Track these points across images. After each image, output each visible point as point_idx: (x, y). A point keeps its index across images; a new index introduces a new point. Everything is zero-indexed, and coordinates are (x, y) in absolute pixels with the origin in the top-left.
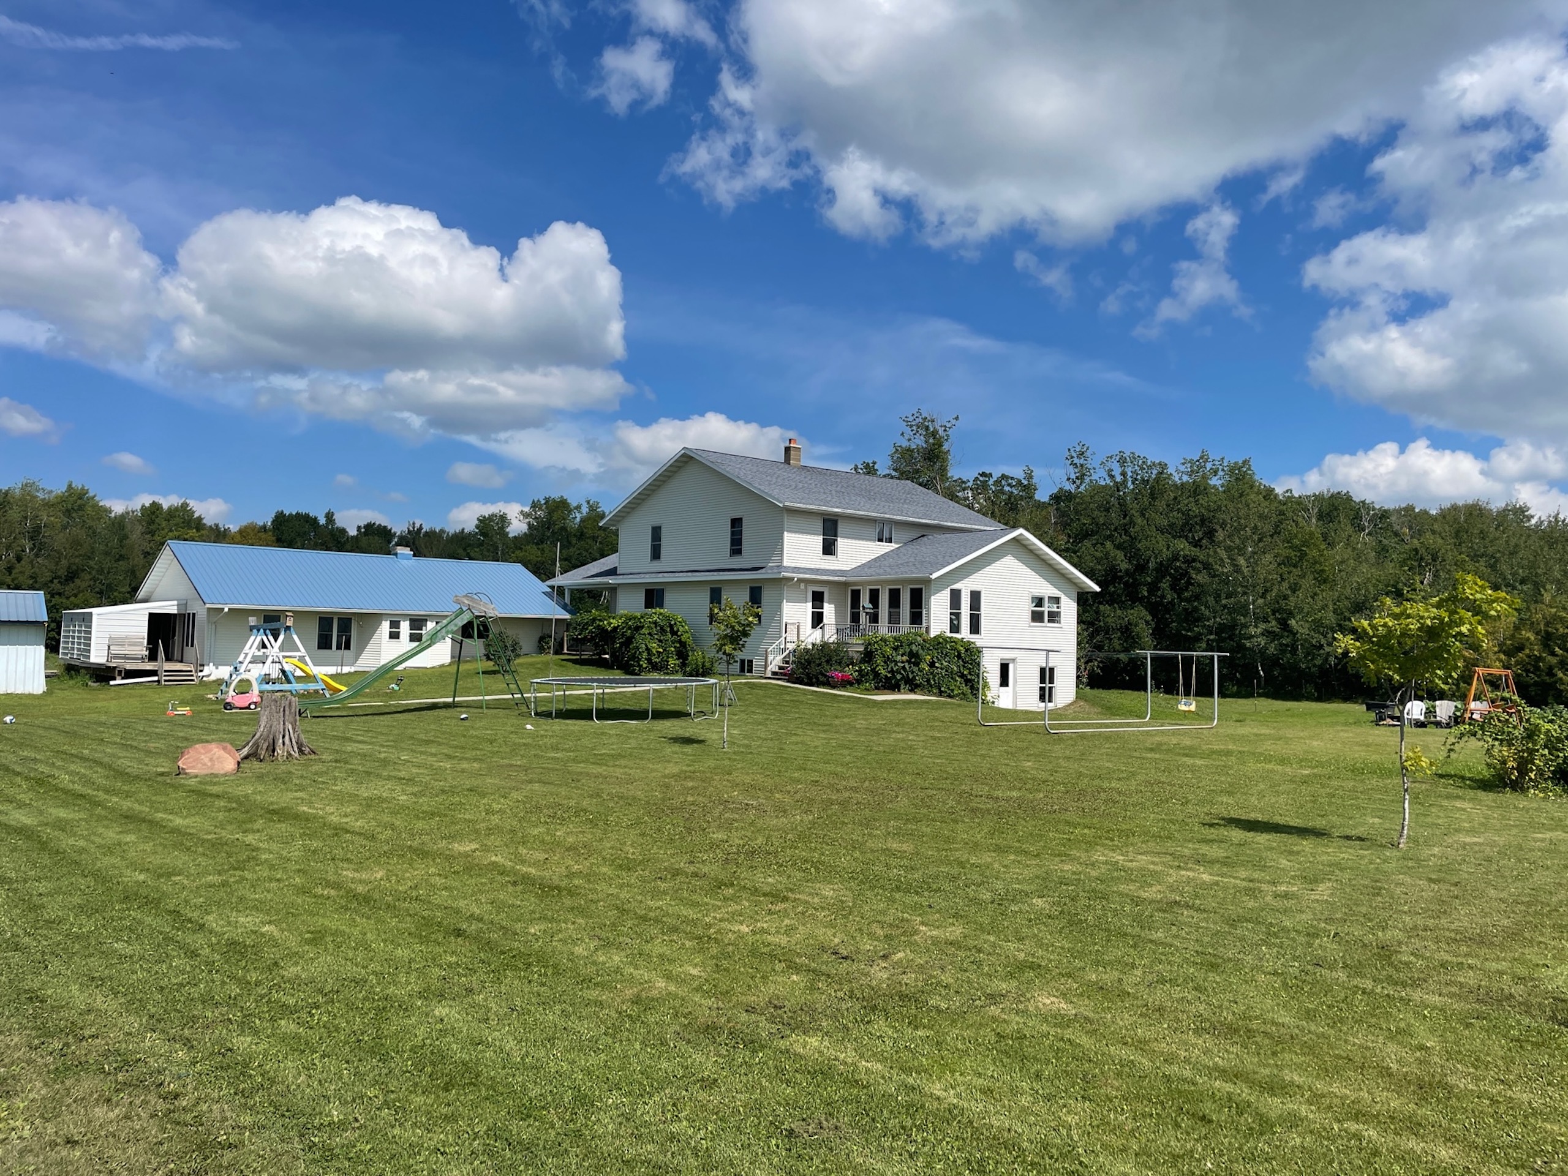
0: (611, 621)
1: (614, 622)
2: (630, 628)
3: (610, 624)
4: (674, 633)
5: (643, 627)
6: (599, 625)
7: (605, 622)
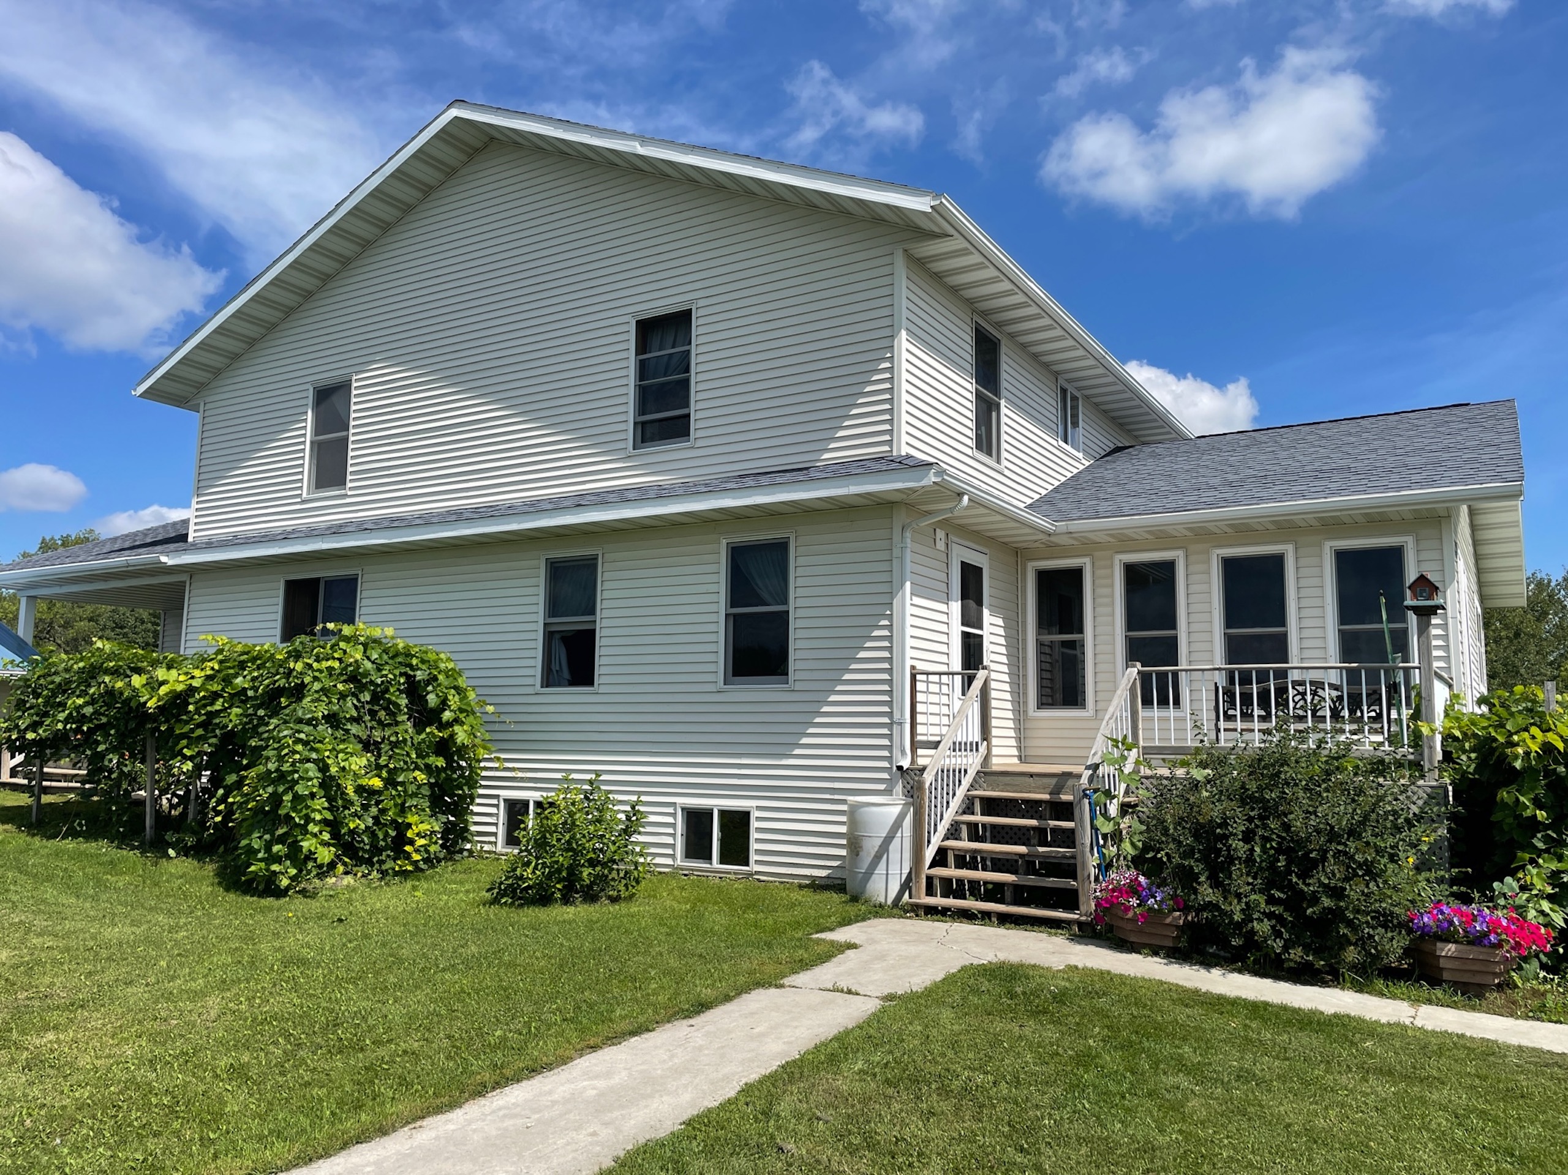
0: (161, 673)
1: (173, 680)
2: (240, 697)
3: (154, 685)
4: (426, 716)
5: (298, 693)
6: (110, 693)
7: (137, 681)
